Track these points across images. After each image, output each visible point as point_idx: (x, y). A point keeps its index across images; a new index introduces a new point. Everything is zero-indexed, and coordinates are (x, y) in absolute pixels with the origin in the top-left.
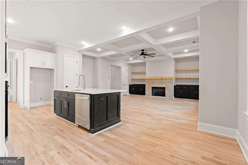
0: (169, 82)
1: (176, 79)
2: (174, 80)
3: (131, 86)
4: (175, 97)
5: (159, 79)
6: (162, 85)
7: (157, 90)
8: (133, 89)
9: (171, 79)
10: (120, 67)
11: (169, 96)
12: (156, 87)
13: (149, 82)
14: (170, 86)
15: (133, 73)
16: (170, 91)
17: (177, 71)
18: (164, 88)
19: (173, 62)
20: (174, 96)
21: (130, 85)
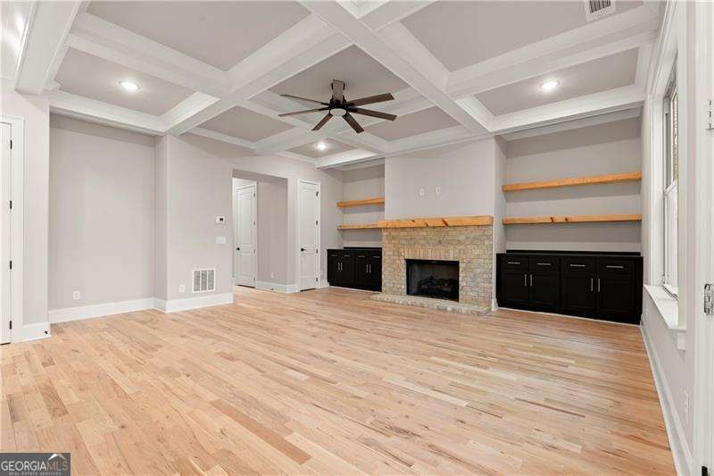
0: (475, 238)
1: (507, 225)
2: (496, 230)
3: (333, 256)
4: (501, 303)
5: (434, 227)
6: (447, 252)
7: (428, 273)
8: (340, 267)
9: (485, 226)
10: (286, 180)
11: (474, 301)
12: (422, 258)
13: (393, 238)
14: (478, 257)
15: (344, 206)
16: (479, 278)
17: (510, 192)
18: (455, 265)
19: (491, 151)
20: (494, 301)
21: (330, 252)
